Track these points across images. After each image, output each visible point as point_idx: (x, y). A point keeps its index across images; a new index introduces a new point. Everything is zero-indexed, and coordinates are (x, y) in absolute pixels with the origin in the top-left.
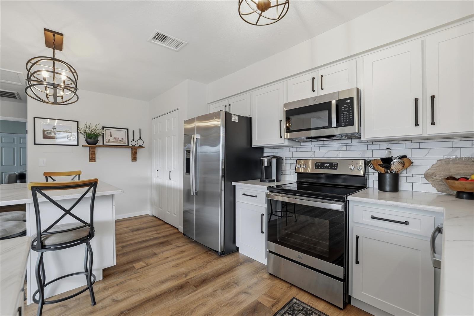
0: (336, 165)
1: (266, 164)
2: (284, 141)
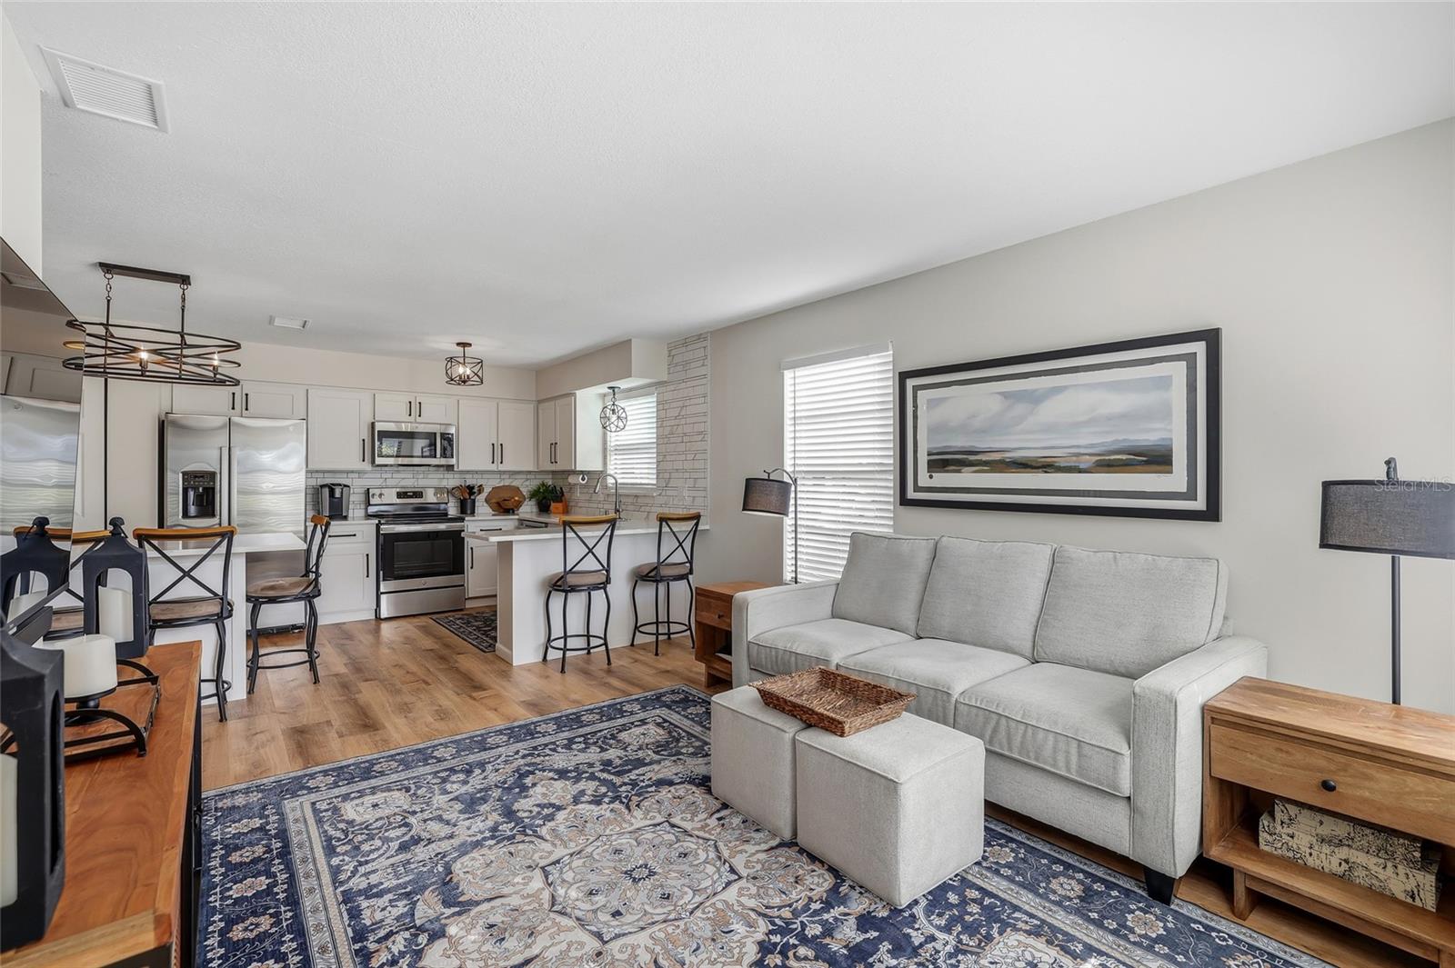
0: (418, 494)
1: (337, 495)
2: (367, 466)
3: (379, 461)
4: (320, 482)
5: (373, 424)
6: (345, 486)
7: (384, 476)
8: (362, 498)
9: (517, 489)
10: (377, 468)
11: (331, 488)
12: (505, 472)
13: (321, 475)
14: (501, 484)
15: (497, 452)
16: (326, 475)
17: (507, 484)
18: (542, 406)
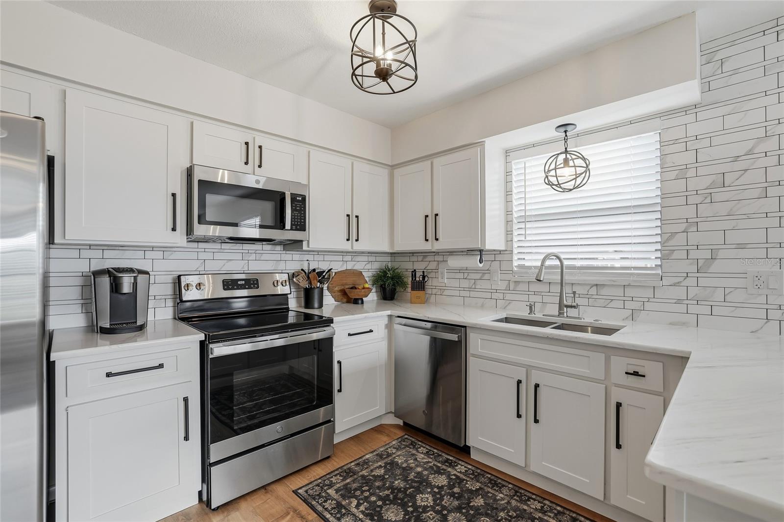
0: (255, 282)
1: (126, 288)
2: (179, 238)
3: (200, 230)
4: (96, 266)
5: (190, 173)
6: (141, 272)
7: (202, 256)
8: (169, 290)
9: (360, 274)
10: (195, 245)
11: (114, 276)
12: (362, 253)
13: (98, 253)
14: (344, 268)
15: (353, 223)
16: (108, 254)
17: (349, 268)
18: (397, 172)
